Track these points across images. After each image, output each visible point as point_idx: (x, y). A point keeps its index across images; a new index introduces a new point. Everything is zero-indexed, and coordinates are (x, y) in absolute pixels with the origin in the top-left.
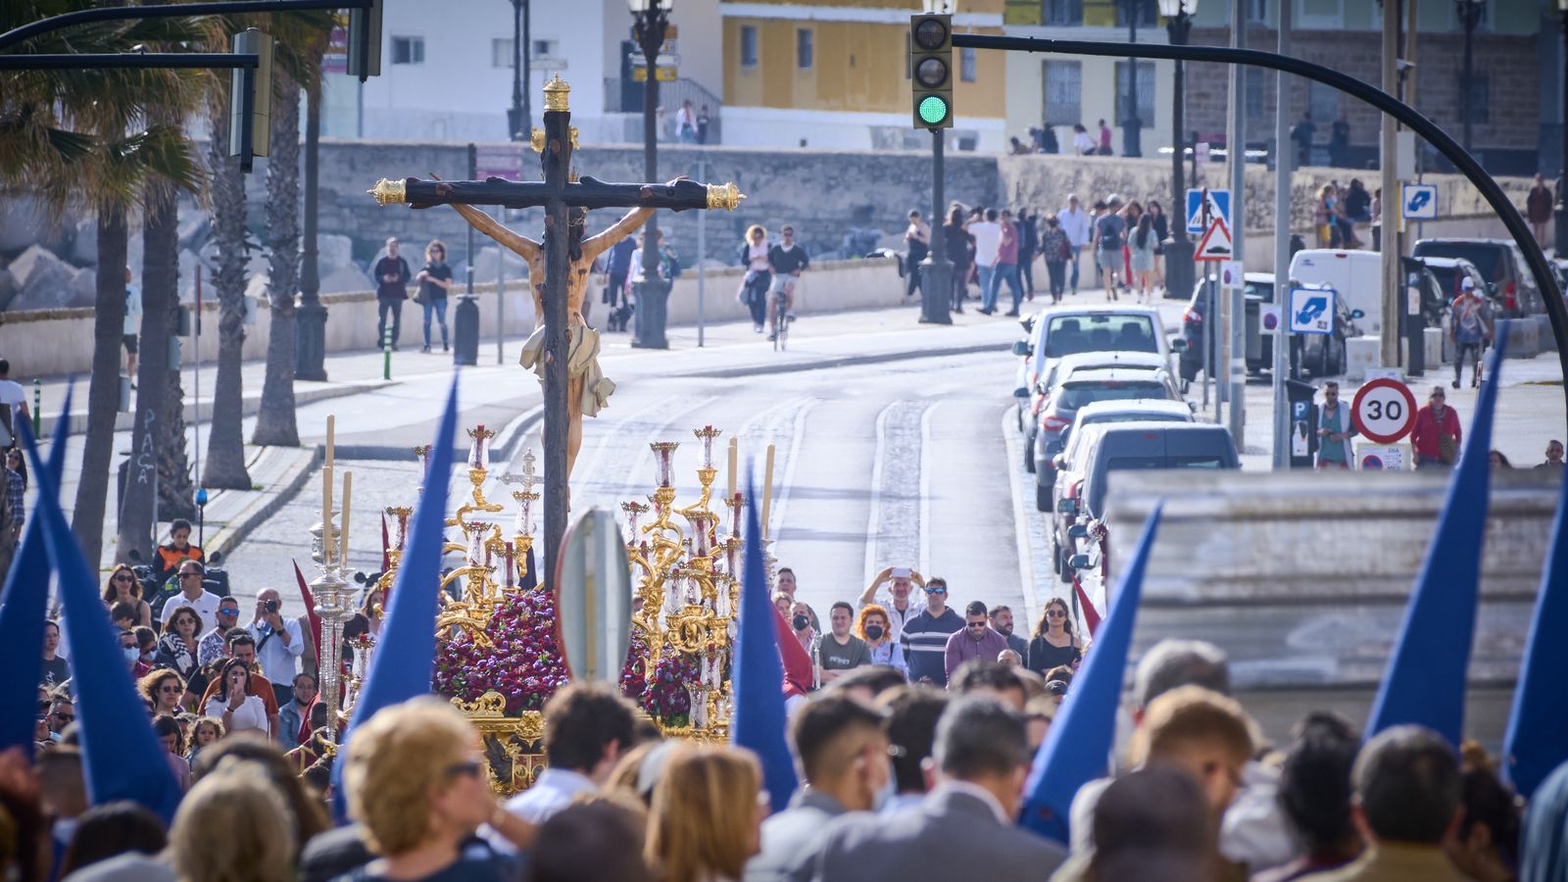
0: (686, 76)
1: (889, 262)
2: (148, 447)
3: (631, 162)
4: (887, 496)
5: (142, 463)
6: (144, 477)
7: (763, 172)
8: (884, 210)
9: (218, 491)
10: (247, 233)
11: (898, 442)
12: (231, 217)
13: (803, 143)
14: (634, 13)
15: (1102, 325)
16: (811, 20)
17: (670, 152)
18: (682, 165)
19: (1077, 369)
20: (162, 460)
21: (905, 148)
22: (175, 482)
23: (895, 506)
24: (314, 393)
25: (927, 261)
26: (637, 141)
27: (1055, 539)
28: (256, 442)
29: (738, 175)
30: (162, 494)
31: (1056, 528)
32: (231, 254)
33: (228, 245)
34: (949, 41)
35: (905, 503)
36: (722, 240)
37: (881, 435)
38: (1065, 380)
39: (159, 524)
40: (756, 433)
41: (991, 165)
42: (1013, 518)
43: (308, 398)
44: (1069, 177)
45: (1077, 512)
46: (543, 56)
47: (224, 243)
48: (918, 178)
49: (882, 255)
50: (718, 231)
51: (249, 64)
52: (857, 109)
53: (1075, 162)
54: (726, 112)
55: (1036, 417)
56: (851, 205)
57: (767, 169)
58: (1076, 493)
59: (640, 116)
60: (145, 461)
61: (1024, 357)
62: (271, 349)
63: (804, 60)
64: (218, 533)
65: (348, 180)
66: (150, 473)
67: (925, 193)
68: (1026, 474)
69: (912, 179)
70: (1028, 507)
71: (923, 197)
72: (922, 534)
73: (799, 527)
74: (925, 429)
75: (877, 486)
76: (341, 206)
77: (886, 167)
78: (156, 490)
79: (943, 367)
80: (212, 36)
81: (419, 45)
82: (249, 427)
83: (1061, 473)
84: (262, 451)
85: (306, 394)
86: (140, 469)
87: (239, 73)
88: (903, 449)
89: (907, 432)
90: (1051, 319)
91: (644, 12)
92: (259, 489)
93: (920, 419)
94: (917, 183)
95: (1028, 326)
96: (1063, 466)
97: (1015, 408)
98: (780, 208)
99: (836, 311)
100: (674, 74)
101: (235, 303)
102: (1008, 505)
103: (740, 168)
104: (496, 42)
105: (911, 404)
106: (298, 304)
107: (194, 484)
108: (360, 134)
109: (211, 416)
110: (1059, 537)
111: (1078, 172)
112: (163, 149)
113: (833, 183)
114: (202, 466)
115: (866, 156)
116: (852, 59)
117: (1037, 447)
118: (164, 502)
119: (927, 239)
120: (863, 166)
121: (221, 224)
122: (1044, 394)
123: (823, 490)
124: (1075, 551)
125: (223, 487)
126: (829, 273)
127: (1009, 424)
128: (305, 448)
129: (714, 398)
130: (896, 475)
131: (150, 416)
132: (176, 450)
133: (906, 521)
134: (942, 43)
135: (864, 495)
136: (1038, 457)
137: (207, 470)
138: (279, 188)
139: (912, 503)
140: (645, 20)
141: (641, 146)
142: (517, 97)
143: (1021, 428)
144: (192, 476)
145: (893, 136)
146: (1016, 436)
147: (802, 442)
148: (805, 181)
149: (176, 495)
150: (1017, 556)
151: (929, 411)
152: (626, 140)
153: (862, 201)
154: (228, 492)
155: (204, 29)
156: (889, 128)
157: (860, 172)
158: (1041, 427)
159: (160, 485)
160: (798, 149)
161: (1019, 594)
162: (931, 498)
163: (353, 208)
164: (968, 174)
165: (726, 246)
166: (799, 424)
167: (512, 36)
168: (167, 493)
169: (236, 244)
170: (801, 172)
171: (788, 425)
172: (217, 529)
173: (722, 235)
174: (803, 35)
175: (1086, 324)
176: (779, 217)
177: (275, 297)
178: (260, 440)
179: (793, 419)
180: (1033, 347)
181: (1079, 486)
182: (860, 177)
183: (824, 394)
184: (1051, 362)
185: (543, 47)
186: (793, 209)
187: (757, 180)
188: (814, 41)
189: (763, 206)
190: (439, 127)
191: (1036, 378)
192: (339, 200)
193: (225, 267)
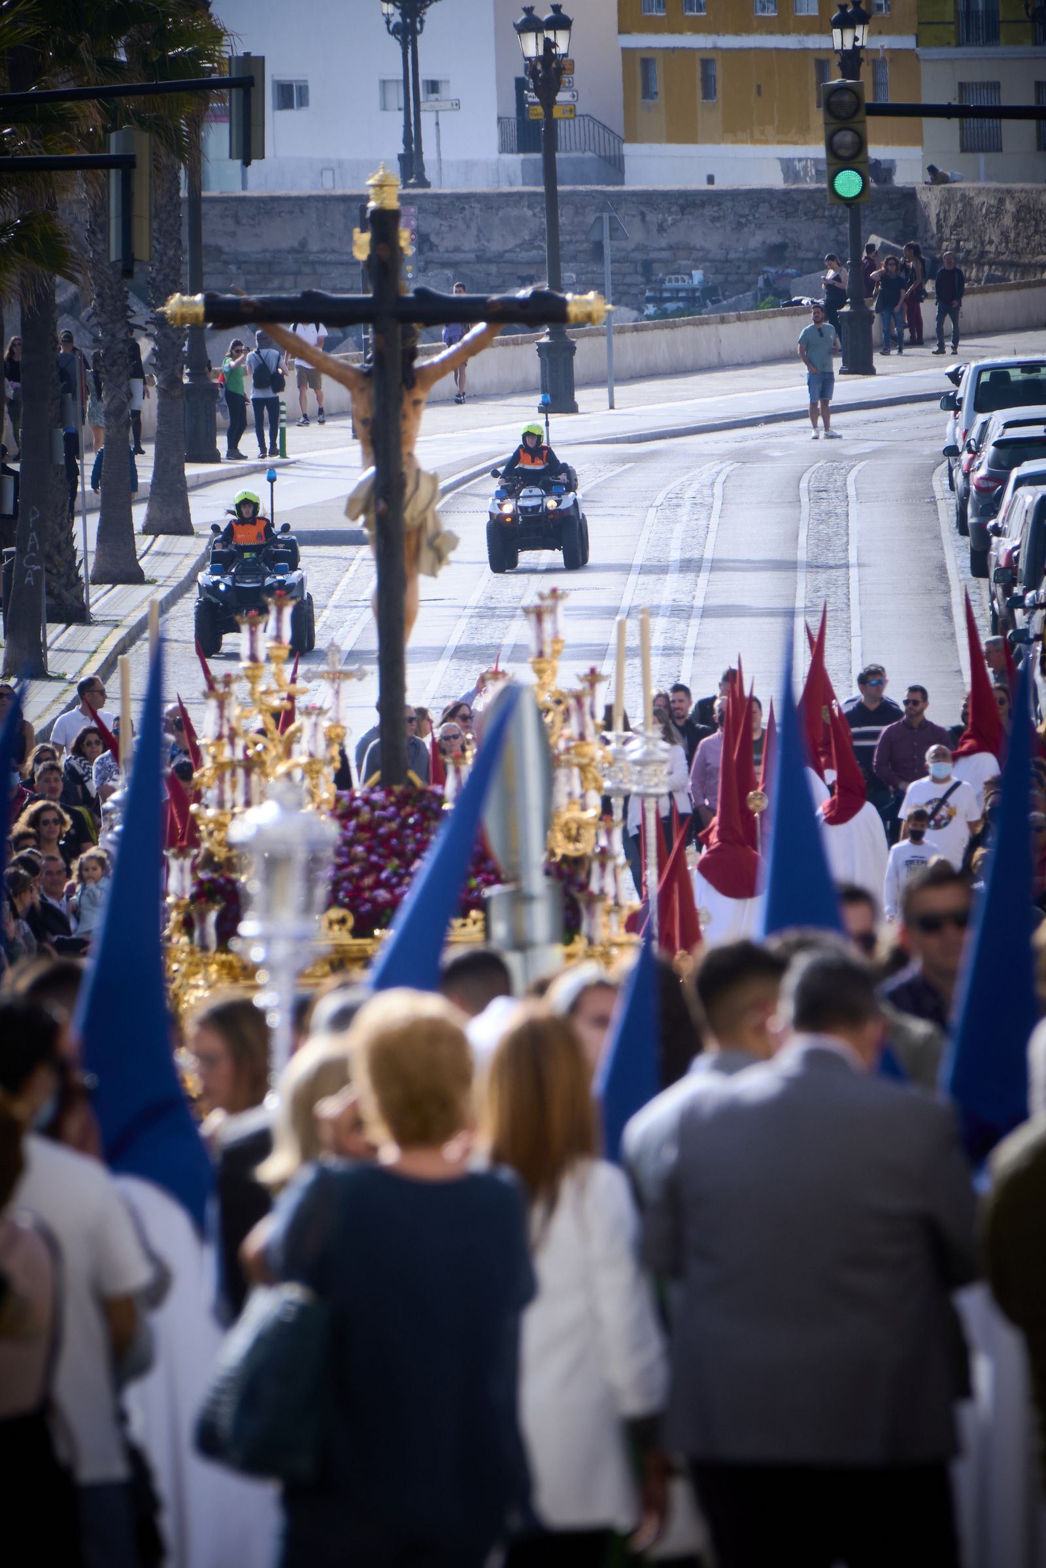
0: (584, 113)
1: (806, 311)
2: (33, 548)
3: (530, 207)
4: (813, 566)
5: (27, 563)
6: (31, 579)
7: (670, 213)
8: (799, 247)
9: (109, 586)
10: (130, 313)
11: (824, 506)
12: (112, 297)
13: (711, 180)
14: (529, 59)
15: (1033, 375)
16: (715, 49)
17: (572, 193)
18: (584, 208)
19: (1008, 425)
20: (49, 558)
21: (817, 182)
22: (64, 580)
23: (823, 576)
24: (206, 475)
25: (846, 309)
26: (536, 184)
27: (992, 608)
28: (146, 531)
29: (643, 215)
30: (50, 593)
31: (993, 597)
32: (113, 336)
33: (110, 326)
34: (863, 110)
35: (834, 573)
36: (629, 285)
37: (805, 499)
38: (996, 439)
39: (48, 625)
40: (674, 501)
41: (909, 195)
42: (948, 586)
43: (201, 481)
44: (993, 206)
45: (1014, 583)
46: (433, 96)
47: (105, 324)
48: (834, 212)
49: (799, 303)
50: (624, 275)
51: (126, 164)
52: (766, 142)
53: (997, 190)
54: (628, 149)
55: (967, 476)
56: (764, 243)
57: (674, 208)
58: (1012, 560)
59: (538, 156)
60: (32, 561)
61: (952, 412)
62: (159, 432)
63: (708, 91)
64: (111, 632)
65: (233, 234)
66: (37, 575)
67: (841, 228)
68: (958, 536)
69: (827, 213)
70: (963, 572)
71: (839, 233)
72: (852, 607)
73: (723, 603)
74: (851, 491)
75: (802, 556)
76: (226, 263)
77: (799, 202)
78: (44, 590)
79: (867, 422)
80: (85, 116)
81: (303, 90)
82: (139, 514)
83: (995, 539)
84: (154, 541)
85: (198, 476)
86: (27, 570)
87: (117, 174)
88: (828, 513)
89: (833, 494)
90: (980, 371)
91: (538, 58)
92: (152, 582)
93: (845, 480)
94: (832, 217)
95: (955, 377)
96: (998, 531)
97: (946, 464)
98: (690, 249)
99: (754, 364)
100: (573, 110)
101: (119, 387)
102: (943, 569)
103: (643, 209)
104: (384, 83)
105: (835, 464)
106: (186, 381)
107: (84, 580)
108: (244, 188)
109: (99, 504)
110: (996, 606)
111: (1001, 201)
112: (38, 238)
113: (743, 220)
114: (92, 559)
115: (777, 191)
116: (759, 88)
117: (970, 510)
118: (53, 602)
119: (845, 285)
120: (775, 202)
121: (102, 305)
122: (975, 452)
123: (748, 561)
124: (1014, 625)
125: (115, 582)
126: (744, 323)
127: (940, 483)
128: (200, 536)
129: (628, 465)
130: (822, 542)
131: (34, 513)
132: (63, 546)
133: (835, 593)
134: (854, 114)
135: (790, 566)
136: (971, 520)
137: (97, 564)
138: (161, 262)
139: (842, 572)
140: (539, 67)
141: (541, 189)
142: (407, 140)
143: (952, 486)
144: (81, 572)
145: (805, 168)
146: (947, 495)
147: (722, 510)
148: (714, 220)
149: (65, 594)
150: (954, 626)
151: (854, 472)
152: (524, 184)
153: (775, 239)
154: (119, 587)
155: (76, 109)
156: (800, 160)
157: (772, 209)
158: (973, 488)
159: (48, 584)
160: (704, 186)
161: (957, 669)
162: (859, 565)
163: (239, 264)
164: (885, 207)
165: (634, 291)
166: (718, 490)
167: (401, 77)
168: (56, 592)
169: (119, 325)
170: (709, 211)
171: (707, 491)
172: (109, 629)
173: (628, 280)
174: (706, 64)
175: (1016, 375)
176: (688, 259)
177: (161, 377)
178: (152, 528)
179: (713, 484)
180: (961, 400)
181: (1015, 553)
182: (773, 213)
183: (744, 457)
184: (981, 418)
185: (434, 86)
186: (702, 249)
187: (665, 220)
188: (719, 72)
189: (671, 248)
190: (328, 175)
191: (965, 434)
192: (224, 257)
193: (107, 349)
